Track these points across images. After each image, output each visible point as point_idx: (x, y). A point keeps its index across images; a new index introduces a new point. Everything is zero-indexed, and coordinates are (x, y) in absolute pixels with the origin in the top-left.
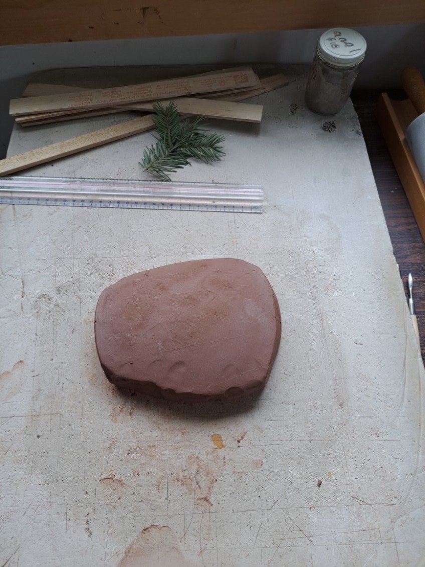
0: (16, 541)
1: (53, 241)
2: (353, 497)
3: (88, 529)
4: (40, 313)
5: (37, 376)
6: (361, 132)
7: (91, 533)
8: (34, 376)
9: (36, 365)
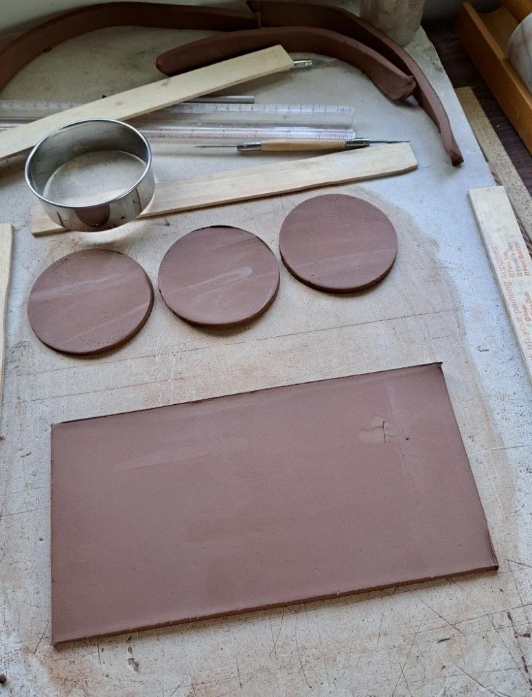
0: (29, 692)
1: (26, 266)
2: (508, 560)
3: (133, 659)
4: (19, 368)
5: (27, 455)
6: (442, 67)
7: (137, 665)
8: (23, 456)
9: (24, 440)
